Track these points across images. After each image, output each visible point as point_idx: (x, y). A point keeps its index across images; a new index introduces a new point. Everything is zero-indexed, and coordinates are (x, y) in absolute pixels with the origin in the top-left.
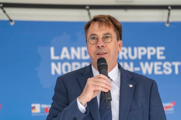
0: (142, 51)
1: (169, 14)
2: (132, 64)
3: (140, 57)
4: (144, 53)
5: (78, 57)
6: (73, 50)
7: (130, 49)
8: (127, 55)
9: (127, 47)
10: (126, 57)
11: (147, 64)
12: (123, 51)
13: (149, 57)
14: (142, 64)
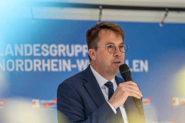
0: (78, 49)
1: (101, 13)
2: (69, 61)
3: (76, 55)
4: (80, 51)
7: (68, 46)
8: (66, 52)
9: (65, 44)
10: (64, 55)
11: (82, 61)
12: (62, 48)
13: (84, 55)
14: (78, 61)
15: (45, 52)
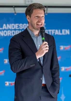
5: (10, 28)
6: (8, 25)
15: (21, 27)
